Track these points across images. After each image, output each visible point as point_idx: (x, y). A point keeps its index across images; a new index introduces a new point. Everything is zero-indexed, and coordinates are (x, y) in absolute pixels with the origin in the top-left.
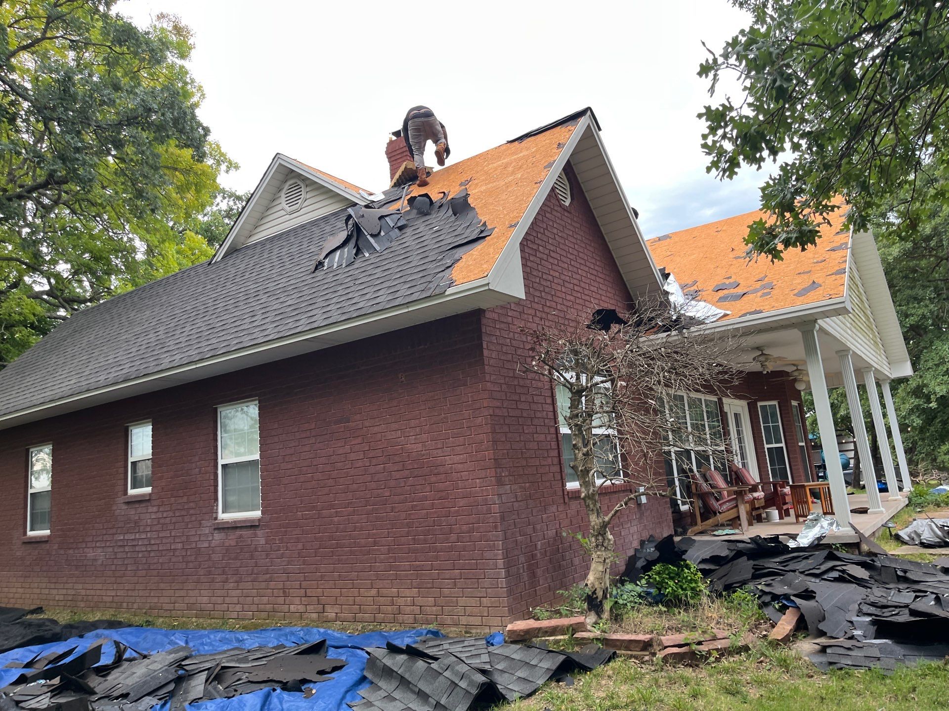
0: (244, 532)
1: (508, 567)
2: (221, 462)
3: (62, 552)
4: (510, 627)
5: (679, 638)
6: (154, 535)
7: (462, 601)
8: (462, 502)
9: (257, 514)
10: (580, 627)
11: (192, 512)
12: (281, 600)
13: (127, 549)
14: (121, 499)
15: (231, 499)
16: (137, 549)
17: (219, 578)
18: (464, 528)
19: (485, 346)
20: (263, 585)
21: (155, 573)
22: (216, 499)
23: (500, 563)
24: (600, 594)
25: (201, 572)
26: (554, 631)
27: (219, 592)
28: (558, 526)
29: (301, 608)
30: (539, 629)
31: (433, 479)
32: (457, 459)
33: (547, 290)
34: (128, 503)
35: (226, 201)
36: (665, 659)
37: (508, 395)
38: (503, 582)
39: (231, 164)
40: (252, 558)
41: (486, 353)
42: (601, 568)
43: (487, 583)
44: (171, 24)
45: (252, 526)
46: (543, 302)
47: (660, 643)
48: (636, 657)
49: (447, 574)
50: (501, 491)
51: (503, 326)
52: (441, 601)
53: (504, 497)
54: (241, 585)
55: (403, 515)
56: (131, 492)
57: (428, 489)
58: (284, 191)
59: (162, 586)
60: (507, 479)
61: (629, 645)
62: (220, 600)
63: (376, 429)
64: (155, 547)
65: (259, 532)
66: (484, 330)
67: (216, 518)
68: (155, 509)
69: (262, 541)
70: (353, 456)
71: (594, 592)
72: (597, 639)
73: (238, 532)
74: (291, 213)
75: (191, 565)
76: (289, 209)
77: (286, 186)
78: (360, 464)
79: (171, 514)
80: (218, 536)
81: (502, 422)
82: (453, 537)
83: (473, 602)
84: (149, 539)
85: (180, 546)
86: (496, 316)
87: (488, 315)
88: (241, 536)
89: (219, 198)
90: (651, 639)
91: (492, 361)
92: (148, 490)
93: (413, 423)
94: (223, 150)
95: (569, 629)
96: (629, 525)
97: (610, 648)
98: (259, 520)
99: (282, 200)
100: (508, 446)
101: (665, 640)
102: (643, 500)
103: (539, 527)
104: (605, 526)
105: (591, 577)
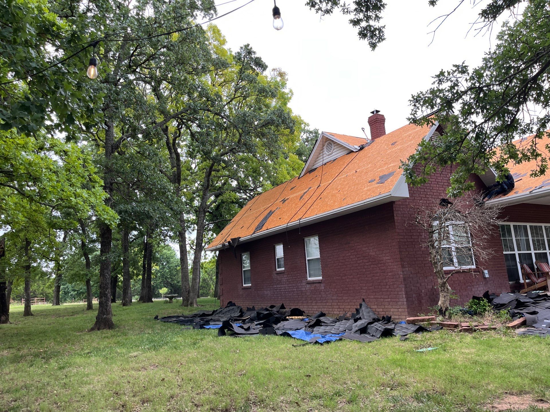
0: (317, 285)
1: (407, 298)
2: (307, 259)
3: (256, 292)
4: (408, 319)
5: (468, 324)
6: (287, 285)
7: (392, 310)
8: (390, 274)
9: (321, 278)
10: (432, 319)
11: (298, 277)
12: (331, 310)
13: (278, 291)
14: (275, 272)
15: (311, 272)
16: (281, 291)
17: (310, 301)
18: (391, 283)
19: (395, 215)
20: (325, 304)
21: (288, 299)
22: (306, 273)
23: (404, 296)
24: (444, 309)
25: (303, 299)
26: (423, 320)
27: (310, 307)
28: (433, 284)
29: (338, 313)
31: (380, 265)
32: (387, 258)
33: (428, 188)
34: (277, 274)
35: (305, 134)
36: (461, 331)
38: (405, 303)
39: (305, 124)
40: (320, 294)
41: (395, 218)
42: (443, 299)
43: (400, 303)
44: (278, 72)
45: (319, 282)
46: (425, 193)
47: (461, 326)
48: (451, 330)
49: (386, 300)
50: (404, 270)
51: (404, 206)
52: (385, 310)
53: (405, 273)
54: (317, 304)
55: (370, 279)
56: (278, 270)
57: (378, 269)
58: (325, 146)
59: (291, 304)
60: (405, 266)
61: (449, 326)
62: (310, 309)
63: (359, 247)
64: (287, 290)
65: (322, 285)
66: (394, 209)
67: (307, 280)
68: (286, 276)
69: (323, 288)
70: (352, 257)
71: (441, 308)
72: (438, 323)
73: (315, 285)
74: (329, 155)
76: (328, 154)
77: (326, 144)
78: (354, 260)
79: (291, 278)
80: (308, 286)
82: (388, 287)
83: (396, 310)
84: (285, 287)
85: (295, 290)
86: (400, 203)
87: (396, 203)
88: (316, 286)
89: (302, 133)
90: (458, 324)
91: (399, 221)
92: (283, 269)
93: (371, 244)
94: (302, 119)
95: (429, 320)
96: (478, 286)
97: (442, 326)
98: (321, 280)
99: (325, 150)
100: (407, 253)
101: (463, 324)
102: (487, 276)
103: (423, 284)
104: (444, 283)
105: (440, 303)
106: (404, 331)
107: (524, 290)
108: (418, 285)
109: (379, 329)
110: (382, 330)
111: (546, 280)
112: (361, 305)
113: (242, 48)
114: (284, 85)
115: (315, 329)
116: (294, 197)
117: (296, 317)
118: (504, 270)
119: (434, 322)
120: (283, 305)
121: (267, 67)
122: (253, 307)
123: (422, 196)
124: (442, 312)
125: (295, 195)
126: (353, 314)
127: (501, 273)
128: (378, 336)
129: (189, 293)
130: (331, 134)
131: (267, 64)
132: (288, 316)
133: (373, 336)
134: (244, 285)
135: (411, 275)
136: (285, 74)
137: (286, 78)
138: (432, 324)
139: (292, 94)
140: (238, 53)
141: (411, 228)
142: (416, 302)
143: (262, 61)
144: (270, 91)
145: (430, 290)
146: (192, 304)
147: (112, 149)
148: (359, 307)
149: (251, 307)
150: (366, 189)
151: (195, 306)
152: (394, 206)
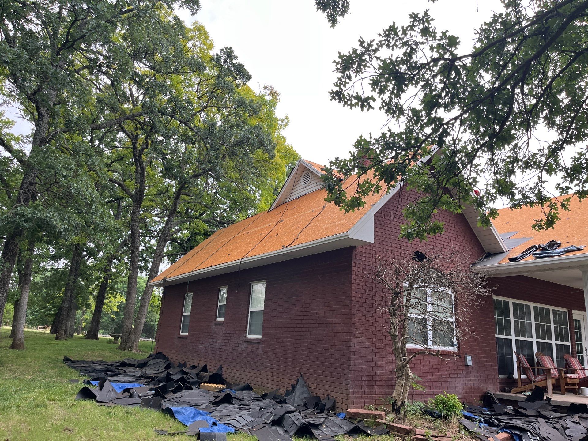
0: (254, 345)
1: (353, 380)
2: (250, 310)
3: (191, 344)
4: (349, 410)
5: (423, 431)
6: (223, 341)
8: (337, 343)
9: (260, 337)
10: (380, 416)
11: (237, 332)
13: (213, 346)
14: (213, 322)
15: (253, 328)
16: (217, 346)
17: (243, 366)
18: (337, 357)
19: (354, 265)
20: (259, 372)
22: (247, 328)
23: (350, 377)
24: (399, 403)
25: (238, 362)
26: (368, 416)
29: (272, 386)
30: (361, 414)
31: (327, 330)
32: (337, 321)
34: (216, 324)
37: (367, 291)
38: (350, 387)
40: (256, 358)
41: (354, 269)
42: (399, 389)
44: (270, 91)
45: (257, 342)
47: (415, 432)
48: (400, 437)
49: (328, 379)
51: (368, 255)
55: (314, 346)
56: (218, 319)
57: (325, 335)
58: (302, 176)
60: (359, 335)
61: (399, 430)
62: (242, 377)
63: (307, 302)
64: (223, 347)
65: (260, 346)
66: (354, 257)
67: (245, 337)
68: (224, 329)
69: (261, 351)
70: (297, 314)
71: (395, 402)
72: (385, 424)
74: (304, 188)
75: (234, 358)
76: (304, 186)
78: (300, 318)
79: (229, 332)
80: (245, 345)
81: (360, 305)
82: (332, 361)
84: (221, 343)
85: (231, 348)
86: (364, 250)
87: (357, 249)
88: (253, 347)
90: (411, 429)
91: (357, 273)
92: (223, 319)
93: (321, 300)
95: (375, 416)
96: (456, 376)
97: (389, 429)
98: (260, 340)
99: (302, 181)
100: (363, 318)
101: (418, 431)
102: (470, 363)
103: (379, 363)
104: (404, 366)
105: (394, 394)
106: (334, 429)
107: (516, 389)
108: (373, 364)
109: (296, 422)
110: (299, 425)
111: (546, 379)
112: (298, 381)
113: (222, 50)
114: (272, 104)
115: (219, 408)
116: (253, 232)
117: (215, 385)
118: (495, 358)
119: (380, 420)
120: (206, 366)
121: (250, 77)
122: (185, 363)
123: (395, 245)
124: (396, 409)
125: (256, 229)
126: (287, 391)
127: (490, 362)
128: (291, 434)
129: (130, 334)
130: (311, 163)
131: (250, 74)
132: (204, 383)
133: (286, 431)
134: (181, 334)
135: (364, 349)
136: (277, 94)
137: (278, 98)
138: (378, 424)
139: (288, 121)
140: (217, 55)
141: (374, 286)
142: (366, 388)
143: (245, 70)
144: (251, 106)
145: (388, 373)
146: (131, 348)
147: (41, 142)
148: (295, 382)
149: (183, 362)
150: (325, 226)
151: (134, 351)
152: (354, 252)
